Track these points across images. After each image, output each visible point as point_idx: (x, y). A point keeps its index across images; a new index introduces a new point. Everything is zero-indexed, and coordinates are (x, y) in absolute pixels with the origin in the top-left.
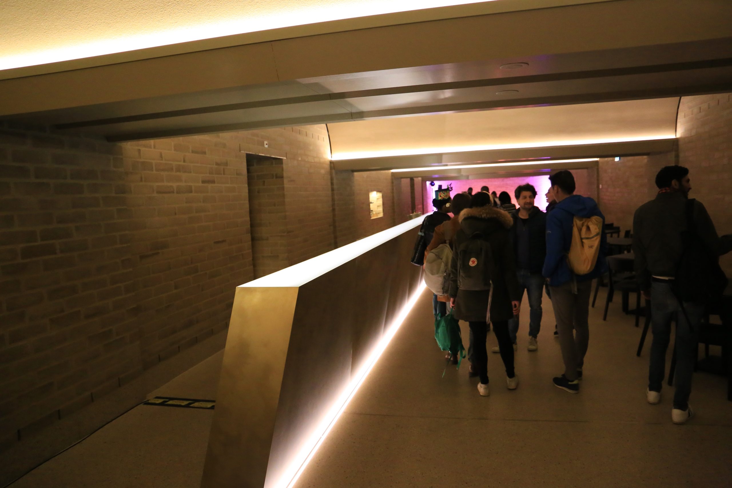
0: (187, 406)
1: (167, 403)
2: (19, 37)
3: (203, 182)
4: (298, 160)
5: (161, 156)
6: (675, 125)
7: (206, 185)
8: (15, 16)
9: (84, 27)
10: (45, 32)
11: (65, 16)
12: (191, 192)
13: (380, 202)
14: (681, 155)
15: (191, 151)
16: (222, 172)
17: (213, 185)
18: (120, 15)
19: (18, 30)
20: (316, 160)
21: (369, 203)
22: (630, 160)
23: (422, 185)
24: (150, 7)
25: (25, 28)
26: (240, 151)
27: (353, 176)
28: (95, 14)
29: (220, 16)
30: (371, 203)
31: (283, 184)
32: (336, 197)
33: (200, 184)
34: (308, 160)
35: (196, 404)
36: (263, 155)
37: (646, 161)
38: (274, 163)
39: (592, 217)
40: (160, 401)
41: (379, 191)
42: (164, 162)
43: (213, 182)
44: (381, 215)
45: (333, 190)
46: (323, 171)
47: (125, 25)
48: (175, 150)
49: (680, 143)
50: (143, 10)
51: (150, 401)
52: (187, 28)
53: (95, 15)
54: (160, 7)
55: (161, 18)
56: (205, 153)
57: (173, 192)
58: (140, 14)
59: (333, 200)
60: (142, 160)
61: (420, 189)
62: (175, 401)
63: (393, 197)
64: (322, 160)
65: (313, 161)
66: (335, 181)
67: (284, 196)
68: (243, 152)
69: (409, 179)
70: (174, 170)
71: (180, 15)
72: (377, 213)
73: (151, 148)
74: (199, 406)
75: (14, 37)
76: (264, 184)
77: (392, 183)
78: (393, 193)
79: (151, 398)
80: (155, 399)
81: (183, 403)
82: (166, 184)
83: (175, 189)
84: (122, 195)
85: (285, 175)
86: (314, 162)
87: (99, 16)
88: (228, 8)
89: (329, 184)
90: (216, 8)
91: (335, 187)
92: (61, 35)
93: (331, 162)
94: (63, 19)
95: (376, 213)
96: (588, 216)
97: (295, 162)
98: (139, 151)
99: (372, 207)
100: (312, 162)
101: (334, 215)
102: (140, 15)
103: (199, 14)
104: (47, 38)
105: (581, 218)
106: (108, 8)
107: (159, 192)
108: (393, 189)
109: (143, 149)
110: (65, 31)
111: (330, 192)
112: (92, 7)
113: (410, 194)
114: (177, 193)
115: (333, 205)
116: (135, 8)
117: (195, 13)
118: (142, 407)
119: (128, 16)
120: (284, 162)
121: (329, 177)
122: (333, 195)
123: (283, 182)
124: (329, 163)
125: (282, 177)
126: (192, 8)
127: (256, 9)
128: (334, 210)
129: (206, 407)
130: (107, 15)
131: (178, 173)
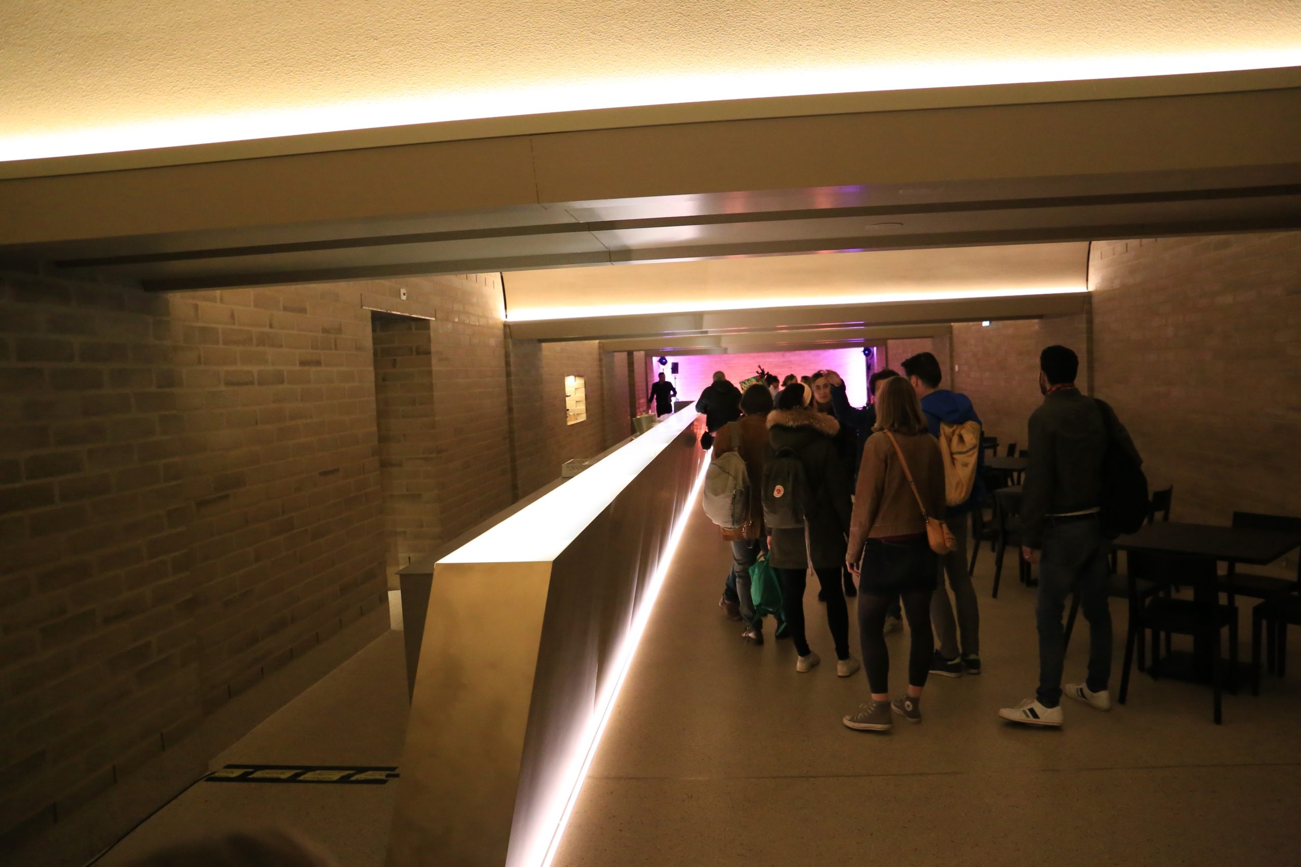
0: (293, 779)
1: (251, 776)
2: (30, 102)
3: (303, 363)
4: (454, 322)
5: (232, 316)
6: (1086, 269)
7: (306, 368)
8: (23, 64)
9: (164, 90)
10: (84, 96)
11: (129, 69)
12: (282, 382)
13: (581, 394)
14: (1097, 320)
15: (281, 307)
16: (333, 346)
17: (319, 369)
18: (239, 74)
19: (28, 89)
20: (483, 321)
21: (563, 397)
22: (1009, 327)
23: (646, 363)
24: (299, 61)
25: (44, 87)
26: (362, 307)
27: (540, 350)
28: (189, 69)
29: (432, 85)
30: (568, 396)
31: (430, 365)
32: (514, 387)
33: (297, 368)
34: (469, 322)
35: (309, 776)
36: (399, 313)
37: (1037, 327)
38: (413, 327)
39: (967, 422)
40: (237, 773)
41: (578, 375)
42: (236, 327)
43: (318, 363)
44: (583, 418)
45: (508, 374)
46: (492, 342)
47: (247, 90)
48: (256, 306)
49: (1095, 300)
50: (285, 66)
51: (216, 775)
52: (369, 103)
53: (189, 71)
54: (318, 64)
55: (319, 83)
56: (303, 310)
57: (252, 383)
58: (278, 73)
59: (509, 392)
60: (200, 324)
61: (642, 370)
62: (267, 771)
63: (602, 384)
64: (491, 322)
65: (477, 324)
66: (512, 359)
67: (430, 387)
68: (367, 308)
69: (626, 353)
70: (254, 342)
71: (357, 80)
72: (576, 413)
73: (216, 302)
74: (316, 779)
75: (19, 102)
76: (394, 366)
77: (600, 360)
78: (601, 378)
79: (217, 766)
80: (225, 770)
81: (284, 774)
82: (239, 367)
83: (256, 376)
84: (167, 390)
85: (433, 349)
86: (479, 326)
87: (196, 73)
88: (448, 72)
89: (503, 364)
90: (425, 71)
91: (513, 369)
92: (118, 103)
93: (506, 326)
94: (123, 74)
95: (574, 415)
96: (961, 422)
97: (450, 326)
98: (196, 307)
99: (570, 403)
100: (474, 326)
101: (511, 421)
102: (279, 75)
103: (393, 79)
104: (88, 106)
105: (951, 424)
106: (216, 59)
107: (228, 383)
108: (601, 372)
109: (202, 304)
110: (126, 96)
111: (503, 379)
112: (184, 55)
113: (627, 379)
114: (260, 384)
115: (510, 401)
116: (269, 62)
117: (385, 78)
118: (202, 787)
119: (254, 76)
120: (432, 325)
121: (503, 352)
122: (509, 382)
123: (430, 360)
124: (502, 327)
125: (428, 353)
126: (379, 68)
127: (501, 78)
128: (510, 410)
129: (330, 780)
130: (213, 72)
131: (261, 348)
